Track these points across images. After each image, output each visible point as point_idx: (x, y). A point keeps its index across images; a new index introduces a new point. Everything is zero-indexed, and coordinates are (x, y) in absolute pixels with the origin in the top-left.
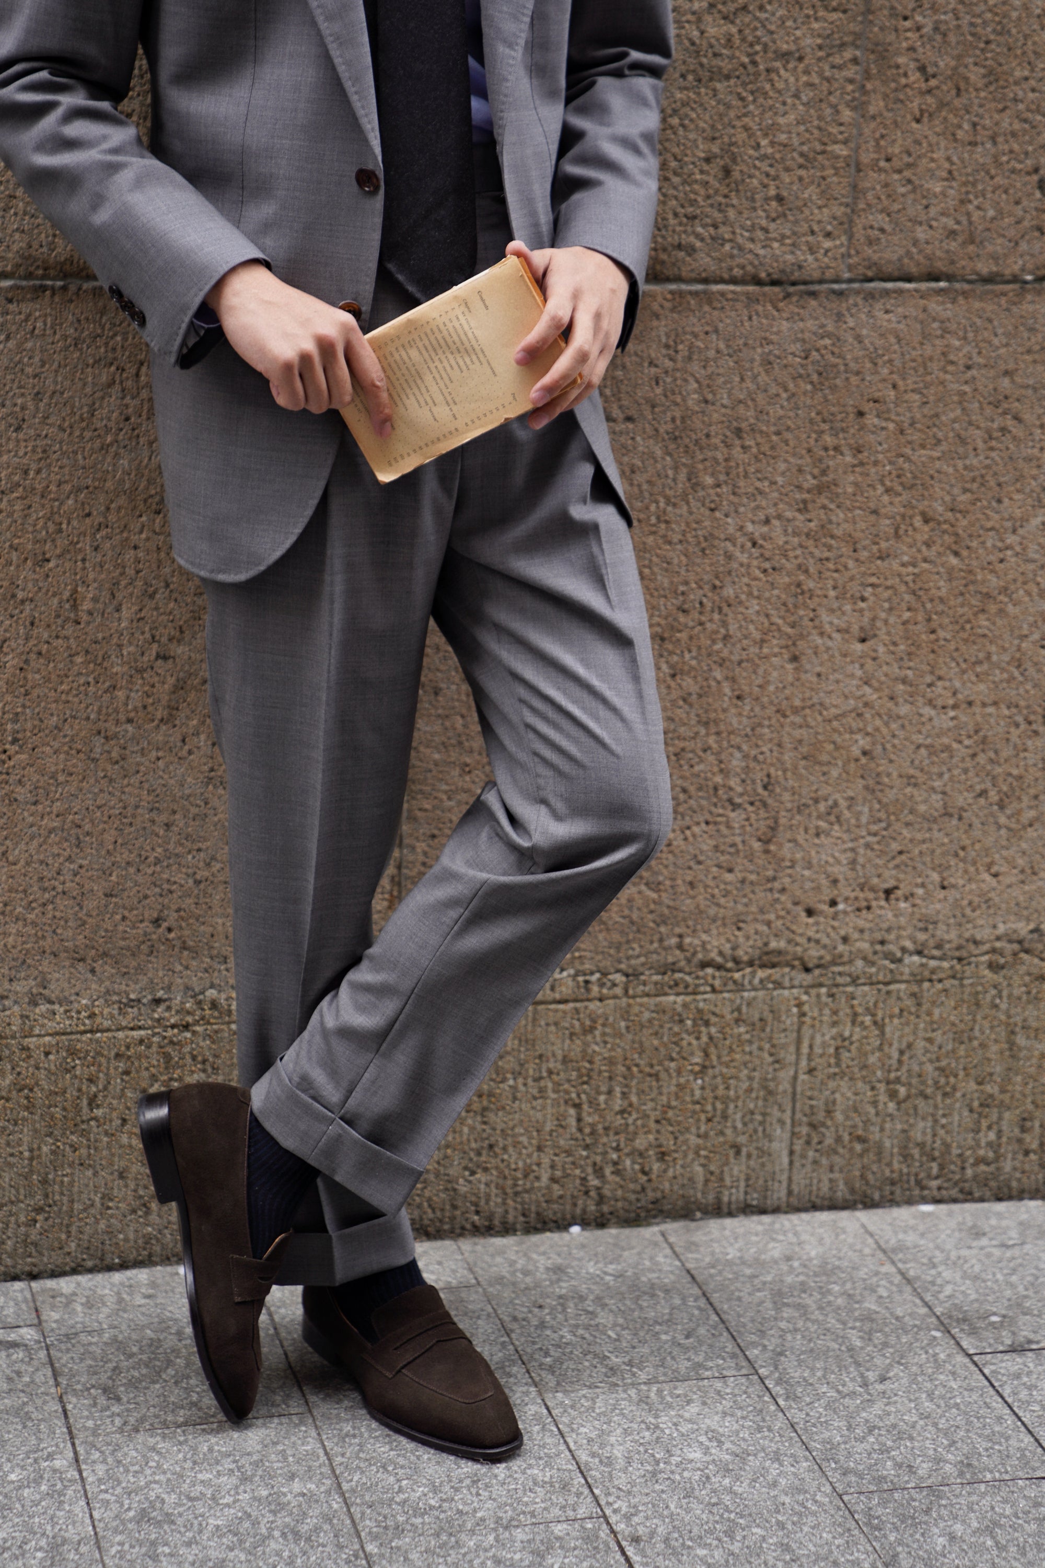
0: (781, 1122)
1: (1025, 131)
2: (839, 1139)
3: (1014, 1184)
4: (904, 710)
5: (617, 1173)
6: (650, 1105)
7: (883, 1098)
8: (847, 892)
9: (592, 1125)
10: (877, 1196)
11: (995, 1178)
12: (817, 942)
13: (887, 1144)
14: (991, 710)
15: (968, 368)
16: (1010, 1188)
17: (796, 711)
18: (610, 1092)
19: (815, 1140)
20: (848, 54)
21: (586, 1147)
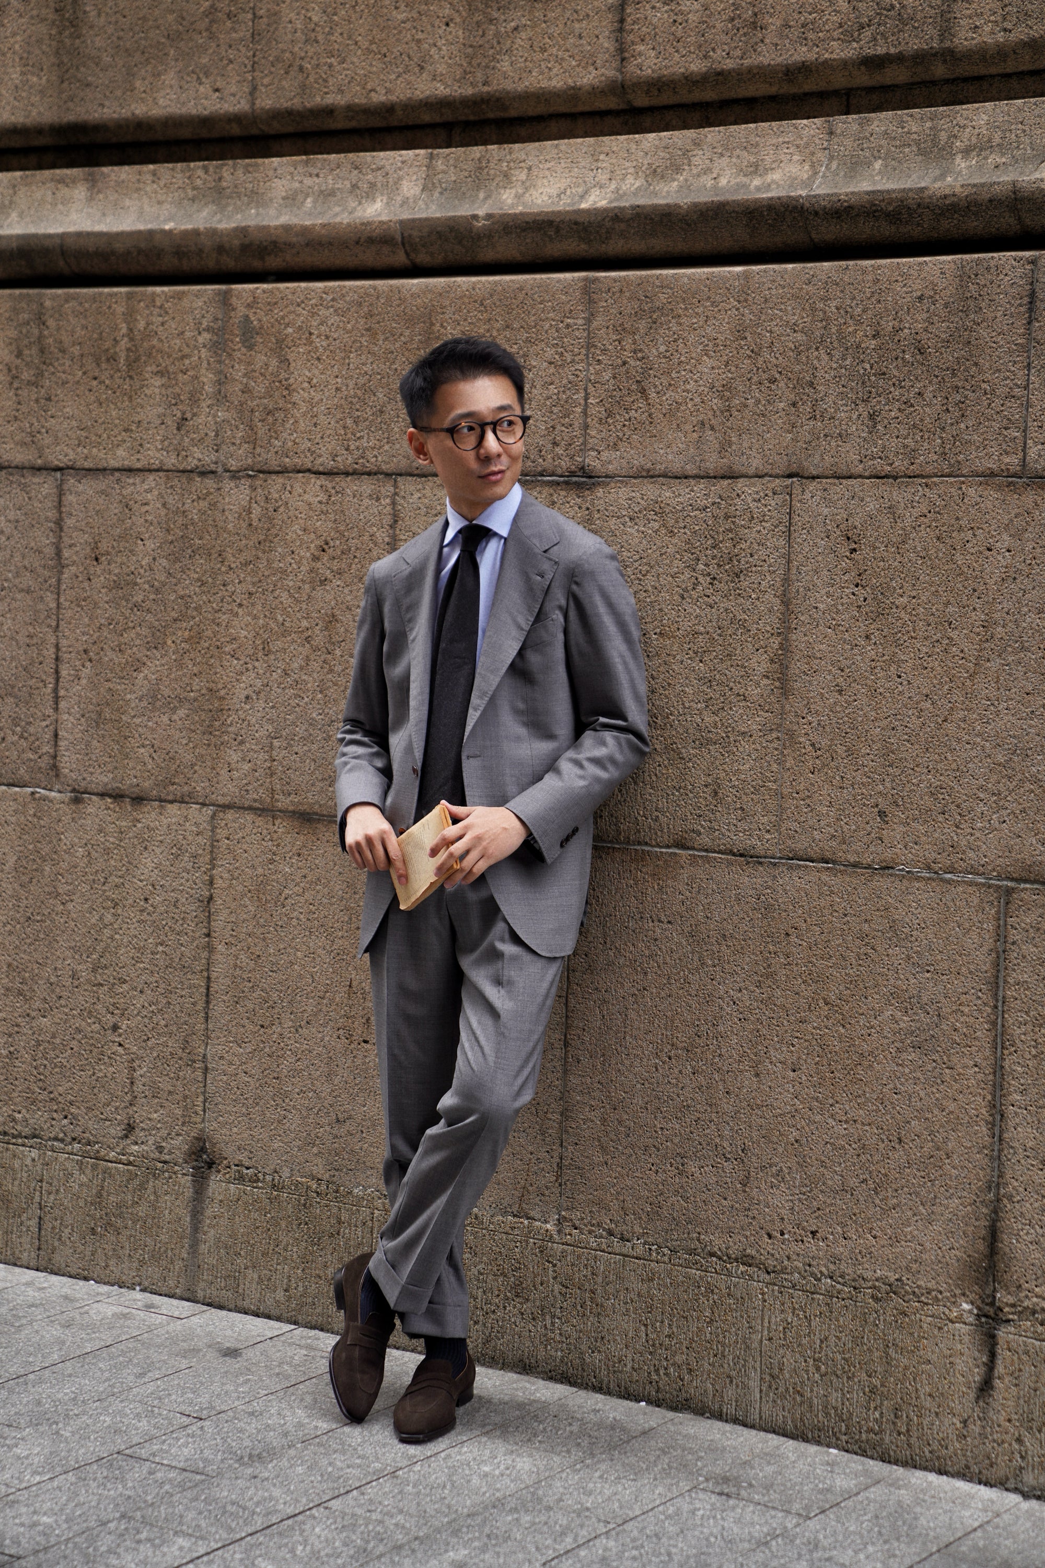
0: (754, 1367)
1: (869, 784)
2: (787, 1390)
3: (892, 1453)
4: (818, 1118)
5: (666, 1374)
6: (683, 1336)
7: (812, 1369)
8: (790, 1228)
9: (653, 1340)
10: (810, 1436)
11: (880, 1445)
12: (773, 1255)
13: (815, 1401)
14: (867, 1128)
15: (845, 915)
16: (890, 1456)
17: (759, 1107)
18: (662, 1322)
19: (774, 1387)
20: (774, 735)
21: (651, 1353)
